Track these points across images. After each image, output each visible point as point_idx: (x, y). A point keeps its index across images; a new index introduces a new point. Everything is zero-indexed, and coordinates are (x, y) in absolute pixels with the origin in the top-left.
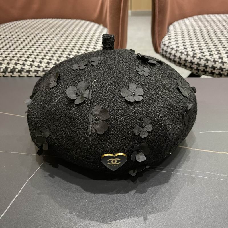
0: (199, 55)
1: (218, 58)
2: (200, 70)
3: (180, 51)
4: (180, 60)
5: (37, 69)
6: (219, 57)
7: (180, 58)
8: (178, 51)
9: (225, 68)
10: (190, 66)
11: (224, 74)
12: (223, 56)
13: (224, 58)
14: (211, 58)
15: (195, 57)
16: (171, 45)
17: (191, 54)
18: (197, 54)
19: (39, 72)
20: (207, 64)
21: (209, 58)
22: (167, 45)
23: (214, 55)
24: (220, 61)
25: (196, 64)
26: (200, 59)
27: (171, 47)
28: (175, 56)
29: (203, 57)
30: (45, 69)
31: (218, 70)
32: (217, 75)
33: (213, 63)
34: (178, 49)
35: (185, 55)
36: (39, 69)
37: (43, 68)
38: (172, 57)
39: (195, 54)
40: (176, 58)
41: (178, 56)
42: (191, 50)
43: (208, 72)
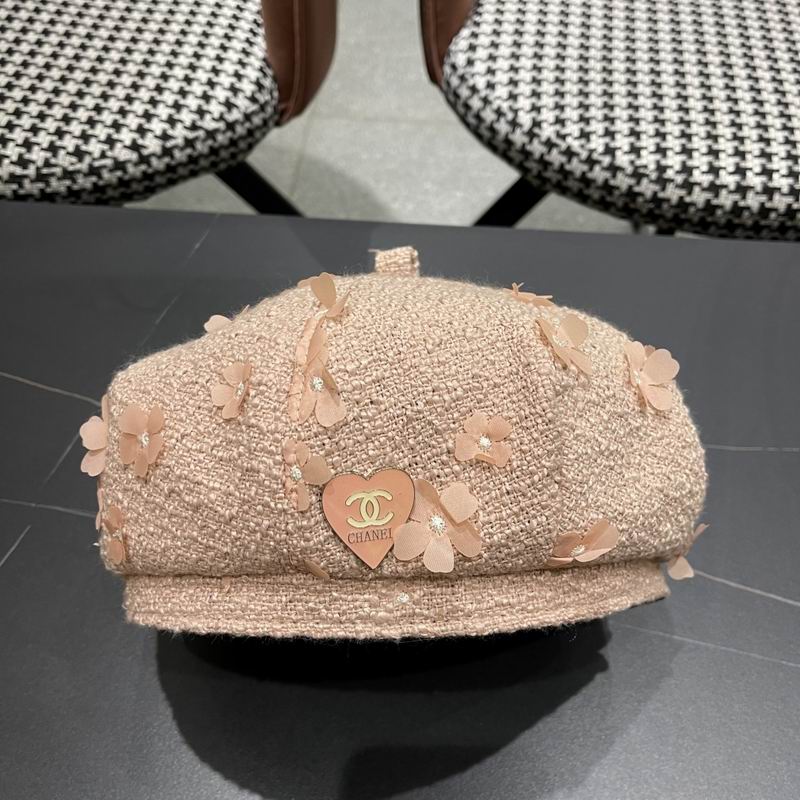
0: (548, 131)
1: (601, 149)
2: (549, 180)
3: (495, 106)
4: (494, 138)
5: (18, 171)
6: (607, 146)
7: (492, 129)
8: (491, 103)
9: (618, 188)
10: (522, 161)
11: (614, 204)
12: (618, 145)
13: (618, 153)
14: (582, 146)
15: (535, 135)
17: (526, 119)
18: (544, 125)
19: (27, 183)
20: (568, 167)
21: (575, 145)
22: (461, 71)
24: (606, 160)
25: (536, 161)
26: (549, 144)
27: (471, 82)
28: (478, 117)
29: (559, 141)
30: (45, 171)
31: (599, 191)
32: (595, 202)
33: (585, 168)
34: (491, 98)
35: (507, 122)
36: (26, 172)
37: (38, 169)
38: (472, 120)
39: (537, 124)
40: (483, 126)
41: (489, 120)
42: (528, 108)
43: (571, 189)
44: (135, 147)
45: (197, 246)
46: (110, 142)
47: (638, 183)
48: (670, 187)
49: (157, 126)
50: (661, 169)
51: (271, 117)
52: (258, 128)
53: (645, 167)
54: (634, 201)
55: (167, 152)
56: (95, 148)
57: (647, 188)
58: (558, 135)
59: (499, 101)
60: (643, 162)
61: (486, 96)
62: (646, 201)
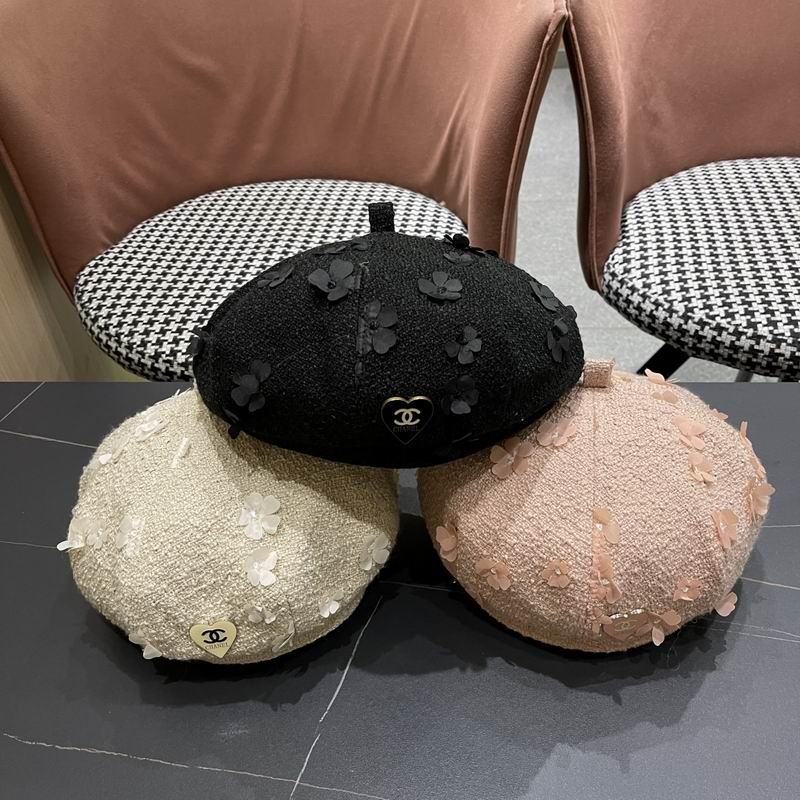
0: (699, 314)
1: (744, 324)
2: (703, 349)
3: (653, 300)
4: (654, 322)
6: (748, 321)
7: (652, 316)
8: (650, 298)
9: (762, 351)
11: (760, 364)
12: (758, 320)
13: (759, 326)
14: (729, 323)
15: (690, 317)
16: (631, 279)
17: (680, 307)
18: (696, 310)
20: (719, 339)
21: (724, 323)
23: (737, 316)
24: (750, 332)
26: (702, 324)
27: (630, 284)
28: (639, 308)
29: (710, 321)
31: (745, 355)
33: (733, 338)
34: (648, 294)
35: (664, 310)
38: (633, 311)
39: (689, 310)
40: (643, 314)
41: (649, 310)
42: (680, 299)
43: (722, 356)
47: (778, 347)
53: (783, 334)
54: (776, 361)
57: (785, 350)
58: (708, 316)
59: (656, 296)
60: (781, 331)
61: (645, 293)
62: (786, 359)
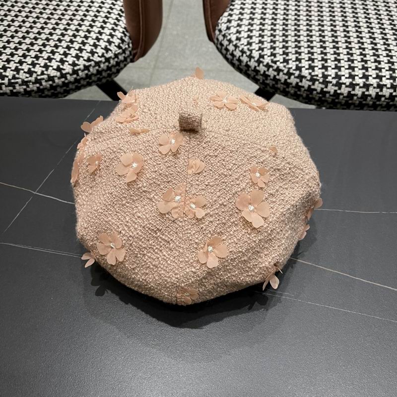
0: (267, 60)
1: (294, 68)
2: (268, 84)
3: (240, 49)
4: (240, 65)
6: (297, 65)
7: (239, 60)
8: (239, 47)
9: (303, 87)
10: (254, 76)
11: (301, 95)
12: (303, 65)
13: (303, 69)
14: (285, 66)
15: (261, 62)
17: (256, 54)
18: (266, 57)
19: (3, 87)
20: (278, 77)
21: (281, 66)
22: (223, 32)
23: (290, 62)
24: (297, 73)
25: (261, 75)
26: (268, 66)
27: (229, 37)
28: (232, 54)
29: (273, 65)
31: (294, 89)
32: (292, 95)
33: (286, 77)
34: (239, 45)
35: (247, 56)
38: (229, 57)
39: (262, 56)
40: (235, 59)
41: (238, 56)
42: (257, 49)
43: (279, 89)
44: (59, 69)
45: (88, 116)
46: (46, 67)
47: (313, 84)
48: (330, 85)
49: (70, 59)
50: (325, 76)
51: (128, 56)
52: (121, 61)
53: (317, 76)
54: (312, 93)
55: (75, 72)
56: (38, 69)
57: (318, 86)
58: (272, 61)
59: (243, 46)
60: (316, 73)
61: (236, 44)
62: (317, 93)
